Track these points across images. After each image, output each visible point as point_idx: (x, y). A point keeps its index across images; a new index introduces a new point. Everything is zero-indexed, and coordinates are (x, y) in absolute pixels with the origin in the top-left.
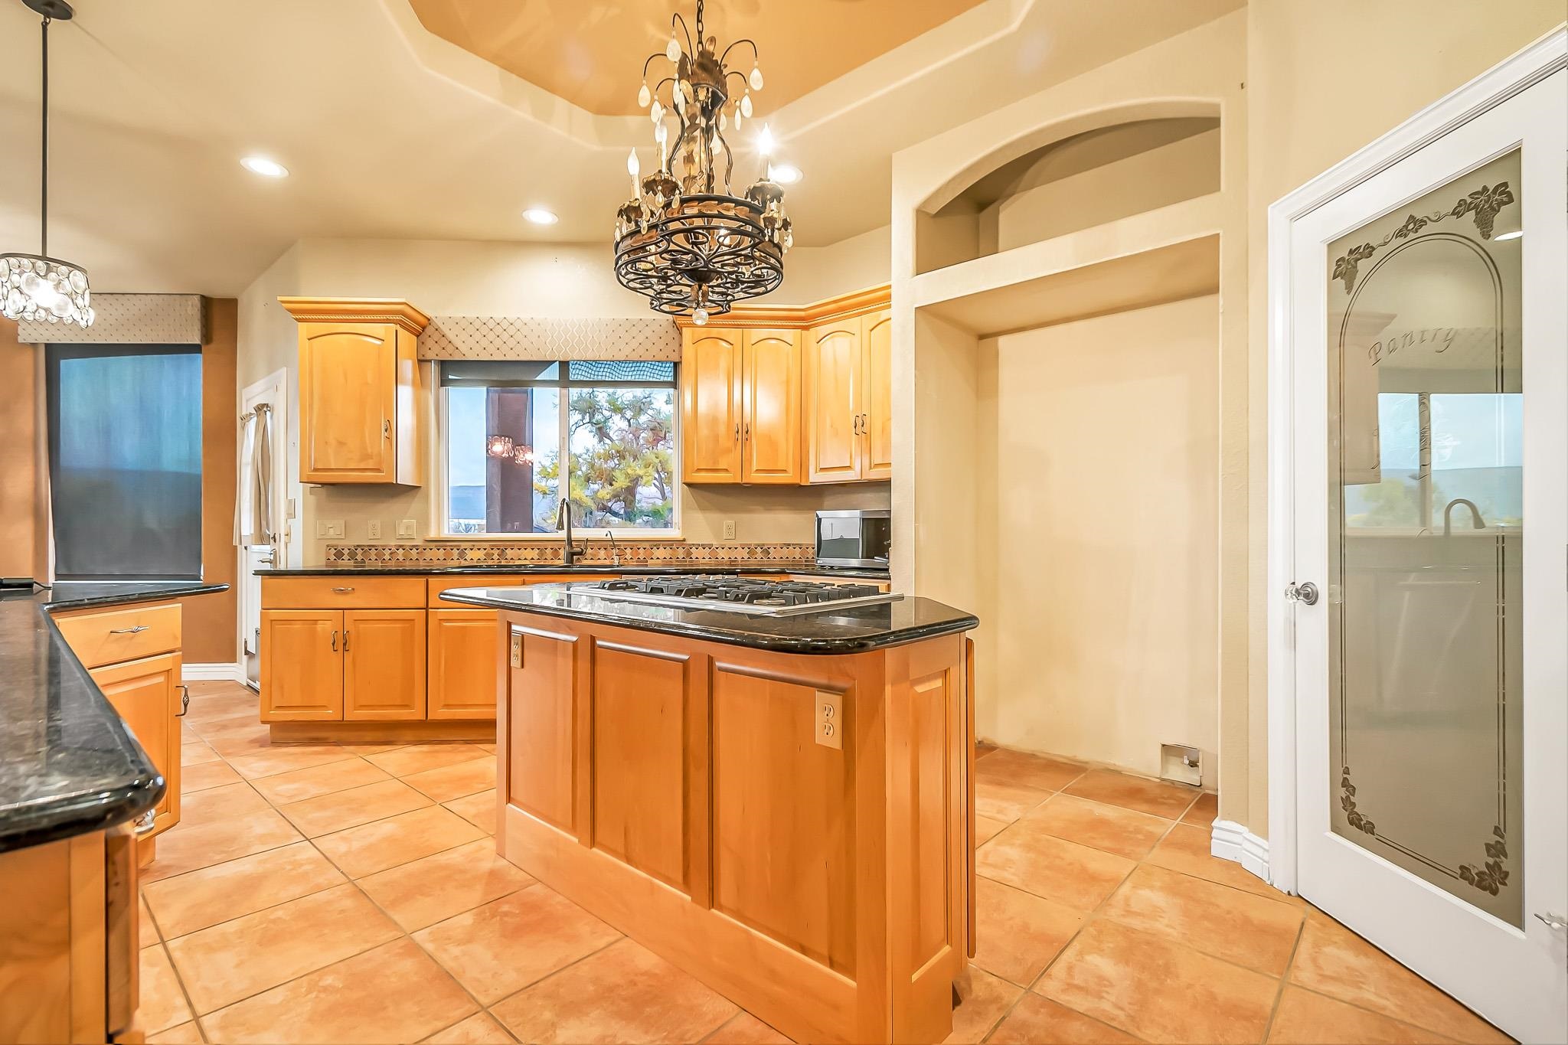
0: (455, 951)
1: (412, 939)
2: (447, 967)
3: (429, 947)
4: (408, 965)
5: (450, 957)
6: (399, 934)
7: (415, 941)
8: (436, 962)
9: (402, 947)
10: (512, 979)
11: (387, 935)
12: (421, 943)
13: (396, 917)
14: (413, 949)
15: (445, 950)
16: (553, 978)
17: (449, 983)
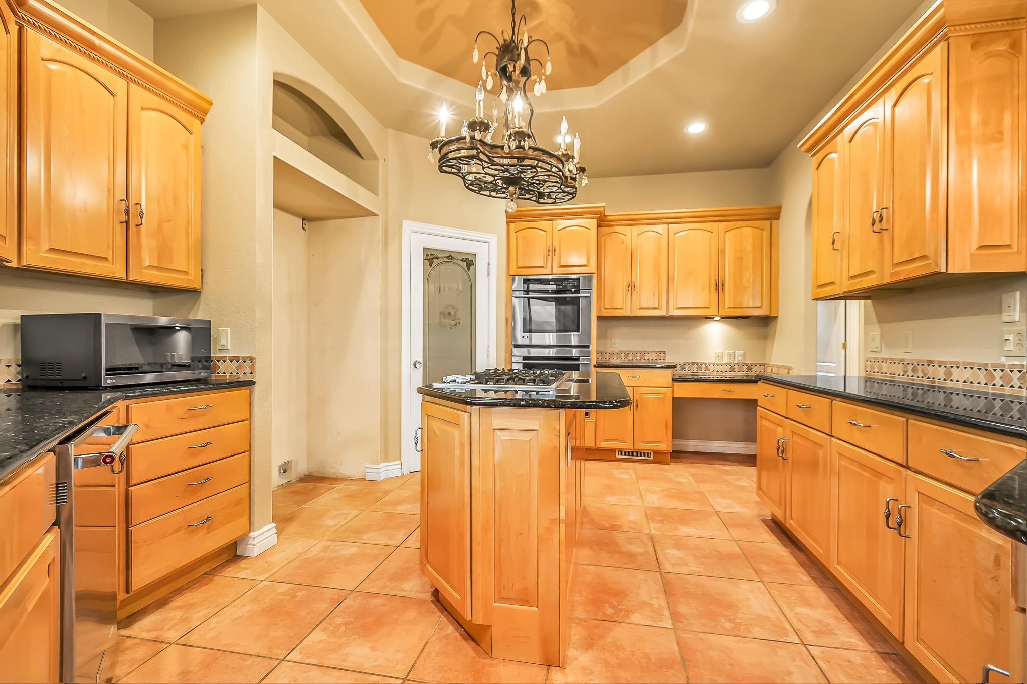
0: (655, 603)
1: (674, 625)
2: (665, 596)
3: (667, 613)
4: (683, 609)
5: (659, 601)
6: (680, 633)
7: (673, 622)
8: (668, 603)
9: (682, 622)
10: (641, 576)
11: (687, 637)
12: (670, 618)
13: (676, 648)
14: (676, 617)
15: (660, 606)
16: (625, 566)
17: (668, 589)
